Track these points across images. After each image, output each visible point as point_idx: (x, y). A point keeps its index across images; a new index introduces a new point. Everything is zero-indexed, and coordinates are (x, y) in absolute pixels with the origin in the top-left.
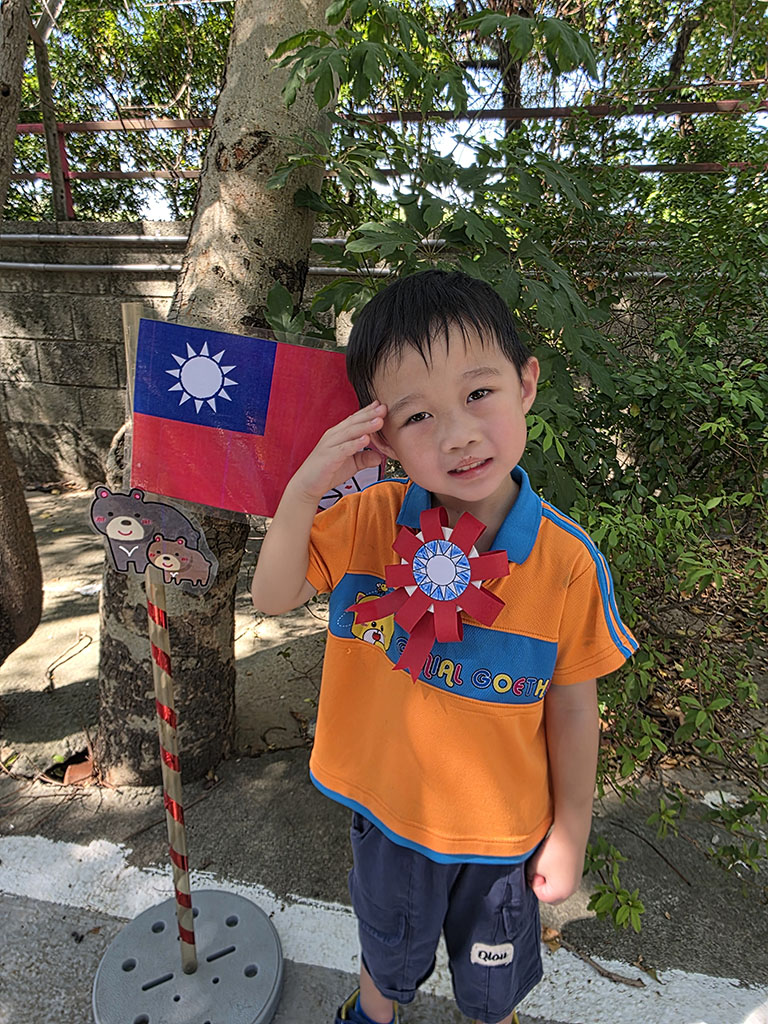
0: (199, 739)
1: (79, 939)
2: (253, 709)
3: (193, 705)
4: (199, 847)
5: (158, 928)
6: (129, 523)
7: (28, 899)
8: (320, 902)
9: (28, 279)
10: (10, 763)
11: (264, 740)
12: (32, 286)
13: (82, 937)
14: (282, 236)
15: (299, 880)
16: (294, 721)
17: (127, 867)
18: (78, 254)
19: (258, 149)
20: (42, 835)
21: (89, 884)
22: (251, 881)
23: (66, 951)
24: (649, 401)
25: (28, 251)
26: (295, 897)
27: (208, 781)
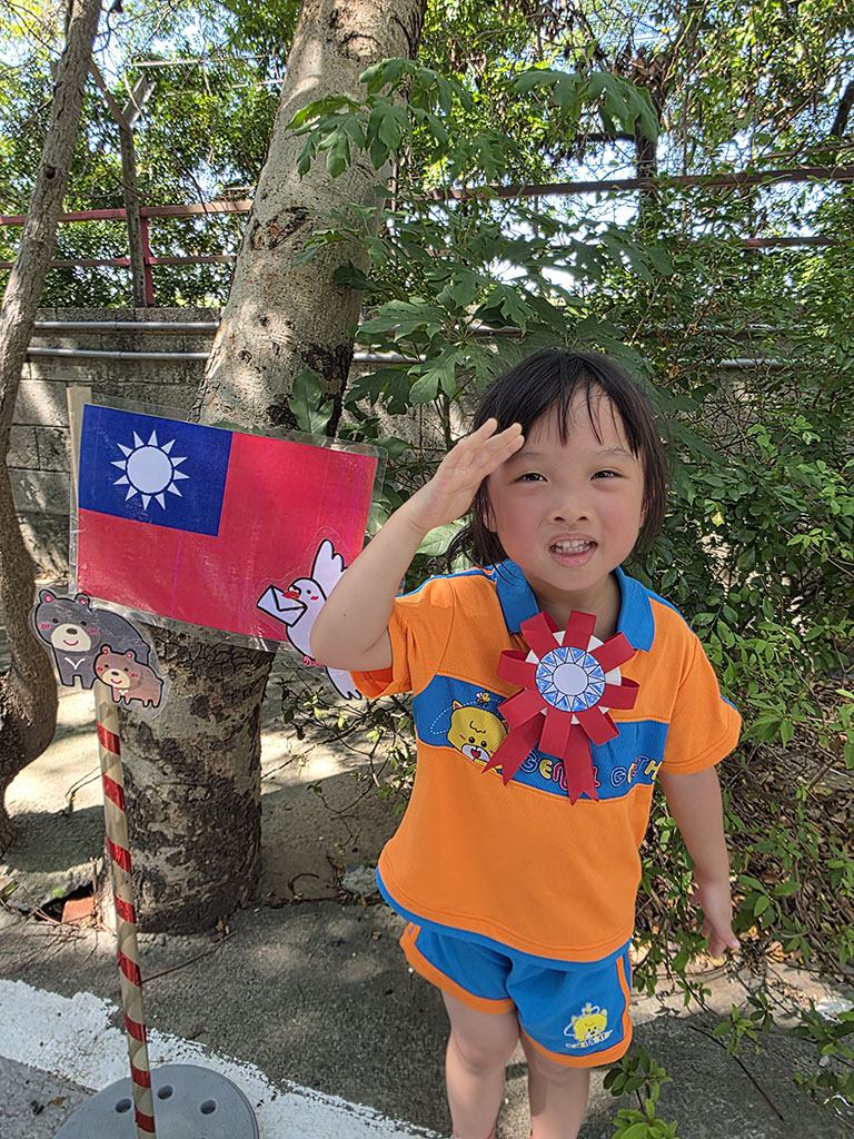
0: (209, 882)
1: (38, 1110)
2: (285, 850)
3: (201, 842)
4: (193, 1011)
5: (123, 1107)
6: (74, 632)
8: (319, 1093)
9: (103, 366)
10: (7, 893)
11: (291, 887)
12: (108, 375)
13: (42, 1107)
14: (318, 318)
15: (299, 1063)
16: (330, 868)
17: (108, 1028)
18: (154, 342)
19: (295, 225)
20: (24, 981)
21: (63, 1044)
22: (243, 1059)
23: (22, 1124)
24: (735, 507)
25: (105, 339)
26: (290, 1083)
27: (217, 932)
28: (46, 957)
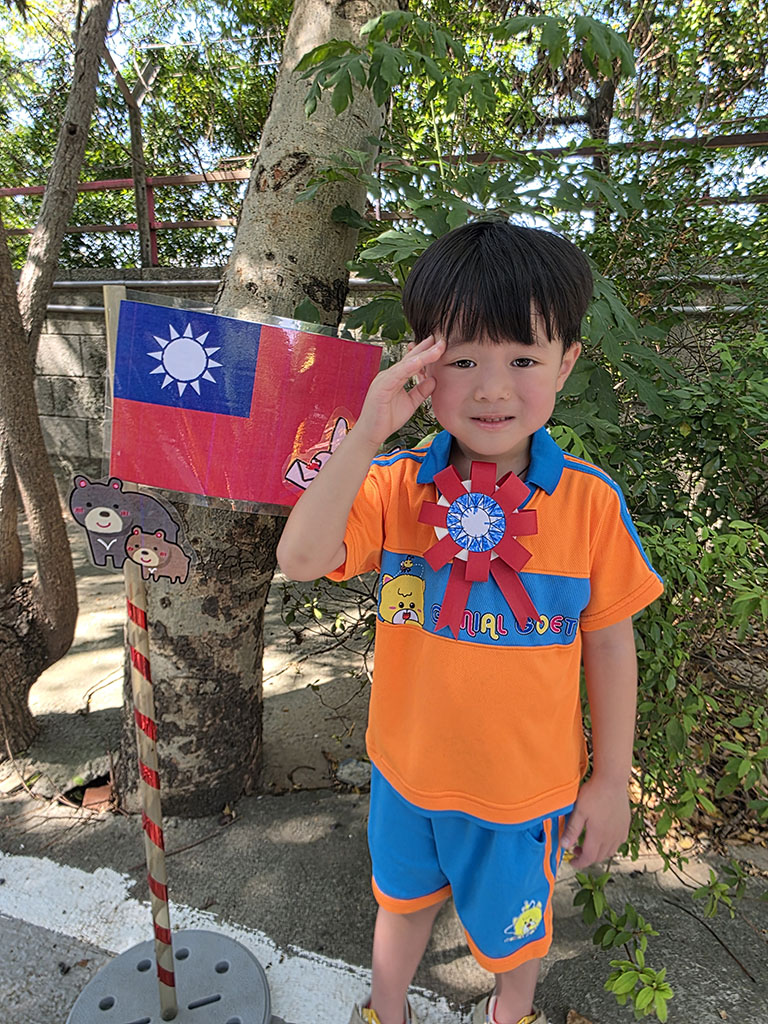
1: (65, 970)
2: (284, 746)
4: (204, 885)
5: (144, 967)
6: (107, 514)
7: (23, 922)
8: (323, 957)
10: (32, 781)
11: (291, 778)
13: (69, 969)
15: (303, 931)
16: (325, 762)
17: (127, 899)
19: (297, 169)
20: (49, 857)
21: (86, 914)
22: (252, 926)
23: (50, 982)
24: (701, 419)
26: (296, 948)
27: (224, 817)
28: (69, 837)
